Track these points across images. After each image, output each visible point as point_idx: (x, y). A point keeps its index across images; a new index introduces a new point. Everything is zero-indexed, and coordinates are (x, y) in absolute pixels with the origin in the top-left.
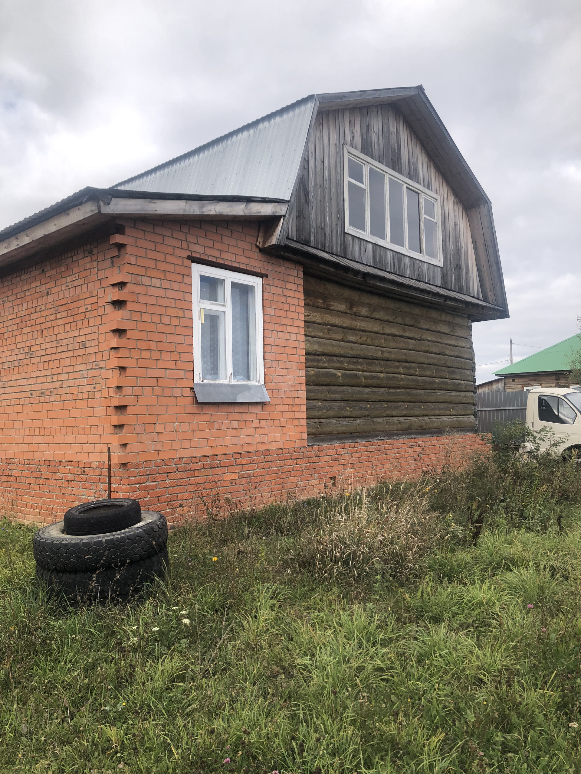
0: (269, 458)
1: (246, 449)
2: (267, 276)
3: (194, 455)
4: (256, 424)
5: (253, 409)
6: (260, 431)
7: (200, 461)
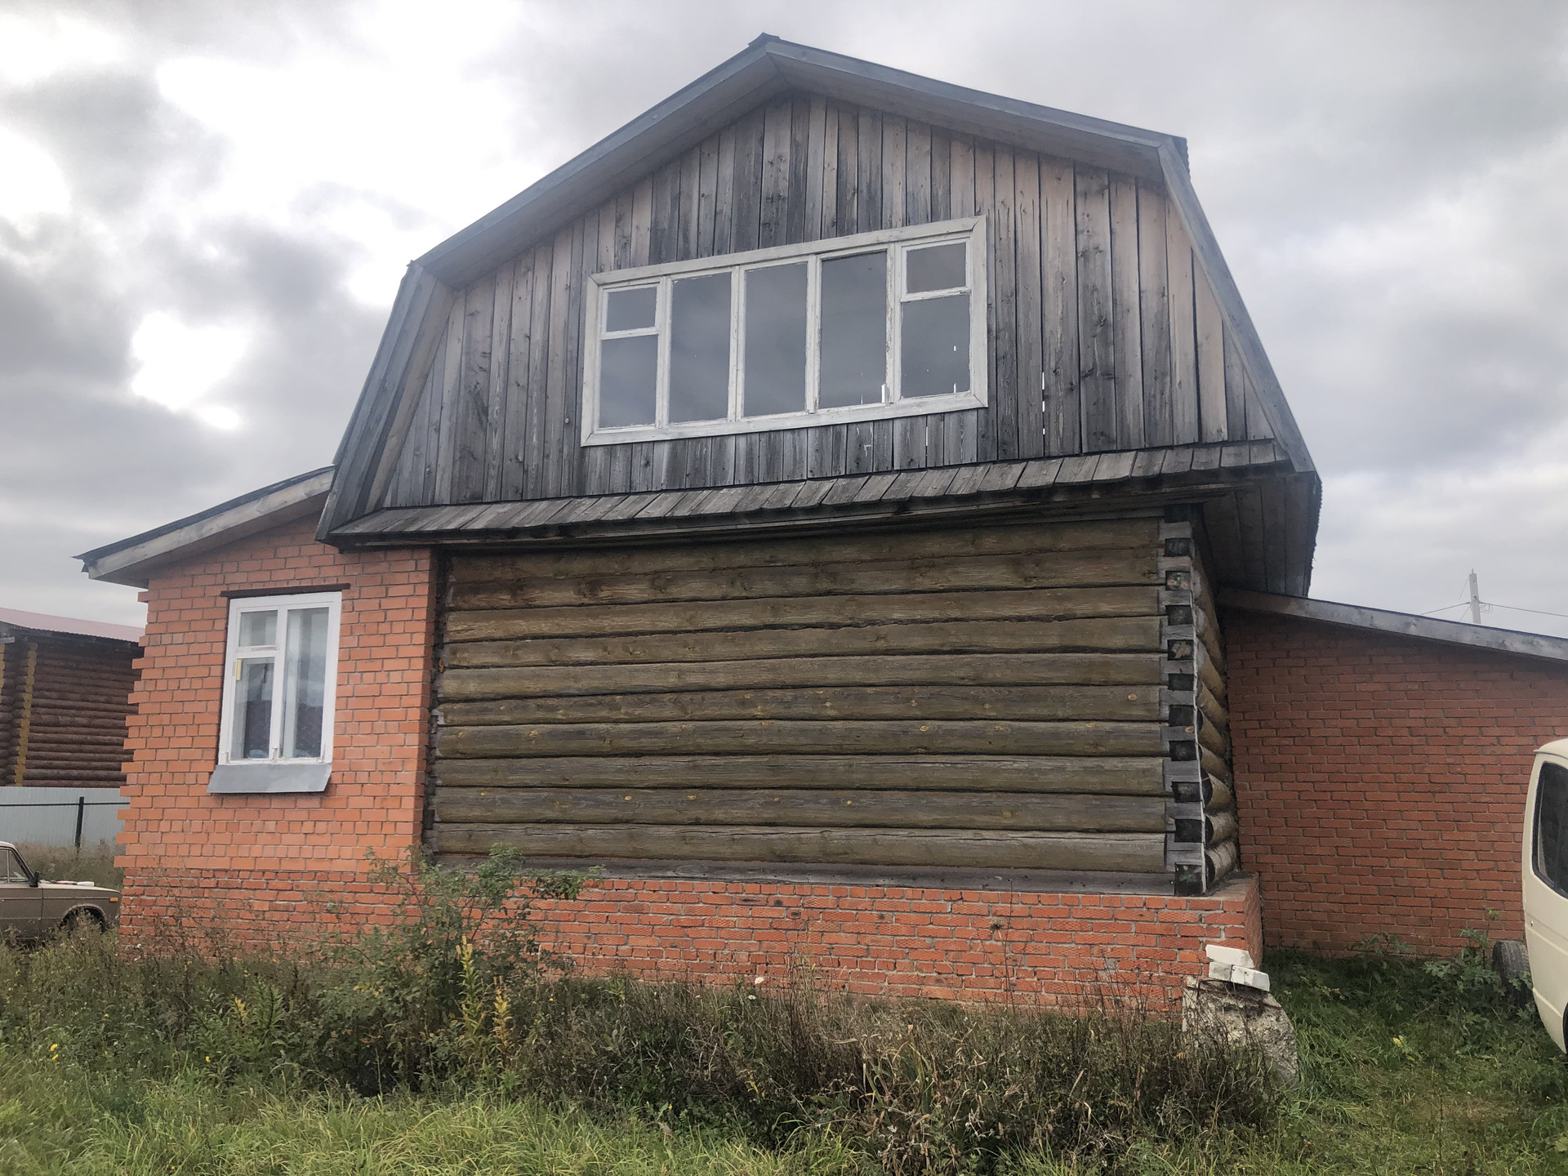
0: (326, 886)
1: (287, 866)
2: (347, 586)
3: (208, 868)
4: (308, 827)
5: (303, 803)
6: (313, 839)
7: (214, 877)
